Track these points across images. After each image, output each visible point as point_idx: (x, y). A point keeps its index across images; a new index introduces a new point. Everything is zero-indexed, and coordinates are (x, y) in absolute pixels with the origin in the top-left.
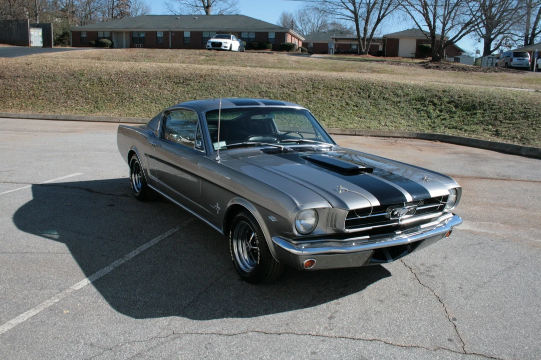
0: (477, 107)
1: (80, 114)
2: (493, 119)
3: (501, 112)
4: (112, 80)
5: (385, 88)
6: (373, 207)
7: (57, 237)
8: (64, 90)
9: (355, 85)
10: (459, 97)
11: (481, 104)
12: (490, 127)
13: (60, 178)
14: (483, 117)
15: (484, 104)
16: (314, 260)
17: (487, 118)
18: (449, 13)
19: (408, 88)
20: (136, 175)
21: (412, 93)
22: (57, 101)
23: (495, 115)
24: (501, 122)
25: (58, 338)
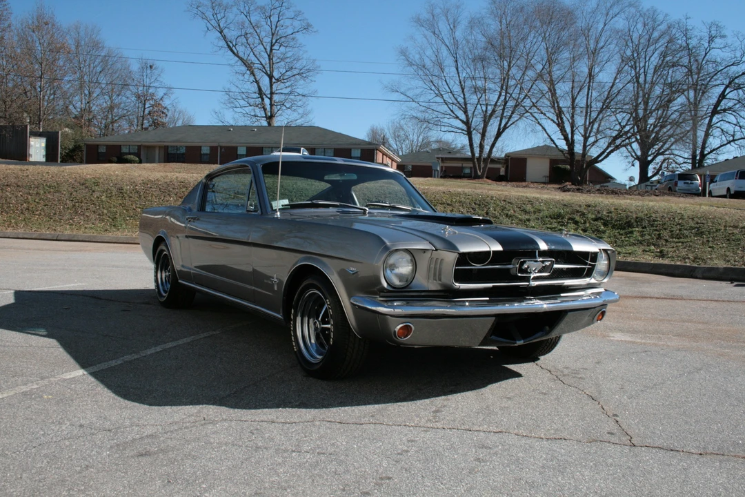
0: (633, 224)
1: (90, 233)
2: (655, 238)
3: (665, 229)
4: (137, 192)
5: (509, 203)
6: (494, 252)
7: (45, 333)
8: (70, 204)
9: (468, 199)
10: (608, 213)
11: (639, 220)
12: (652, 247)
13: (56, 287)
14: (642, 236)
15: (642, 219)
16: (410, 324)
17: (648, 237)
18: (592, 123)
19: (540, 203)
20: (164, 272)
21: (545, 208)
22: (60, 217)
23: (657, 233)
24: (667, 241)
25: (32, 419)
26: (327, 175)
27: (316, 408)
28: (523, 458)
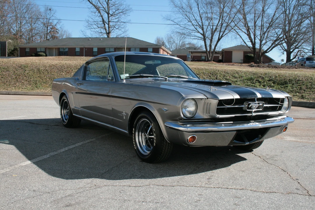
0: (287, 82)
1: (25, 91)
2: (299, 89)
3: (303, 85)
4: (47, 70)
5: (227, 73)
7: (8, 142)
8: (14, 77)
9: (207, 71)
10: (275, 77)
11: (290, 81)
12: (298, 94)
13: (11, 118)
14: (292, 88)
15: (292, 80)
16: (196, 136)
17: (295, 89)
18: (264, 34)
19: (242, 73)
20: (65, 110)
21: (244, 75)
22: (9, 83)
23: (300, 87)
24: (304, 90)
25: (9, 188)
26: (145, 61)
27: (149, 178)
28: (257, 203)
